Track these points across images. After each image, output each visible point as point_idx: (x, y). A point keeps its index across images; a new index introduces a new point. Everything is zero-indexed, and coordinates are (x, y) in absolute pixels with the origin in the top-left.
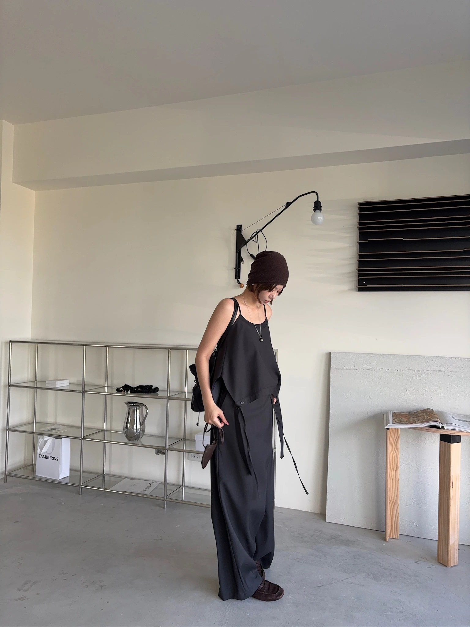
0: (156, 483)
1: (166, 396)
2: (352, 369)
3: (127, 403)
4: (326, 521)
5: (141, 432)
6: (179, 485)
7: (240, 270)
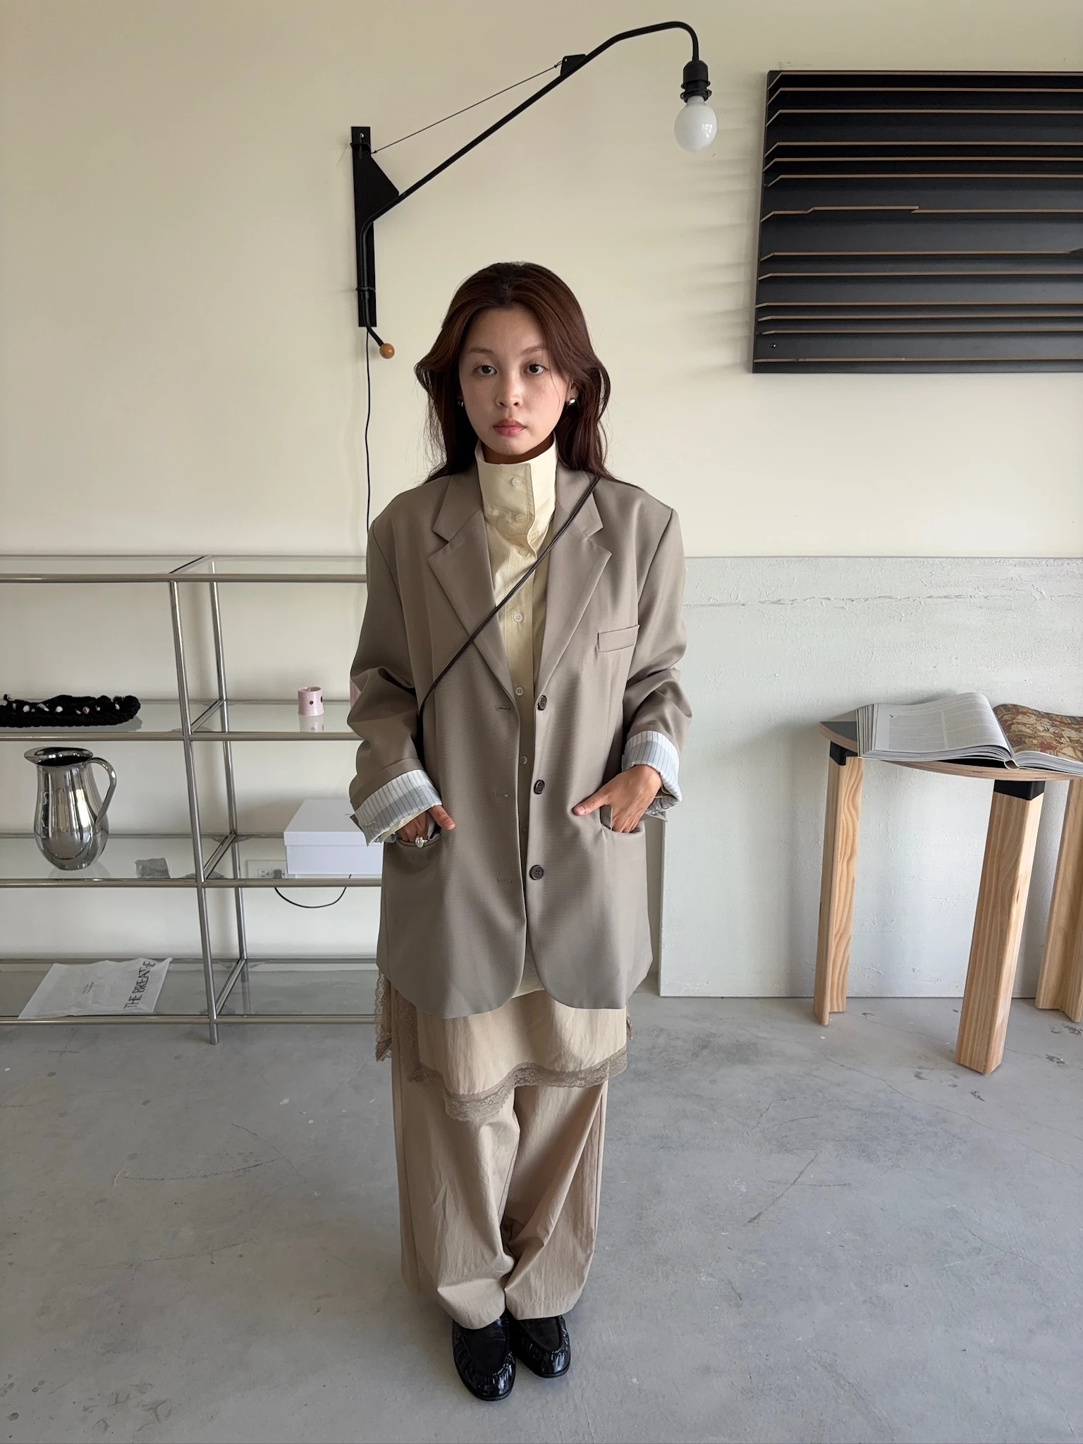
2: (731, 604)
3: (32, 756)
4: (662, 996)
6: (231, 960)
7: (375, 294)
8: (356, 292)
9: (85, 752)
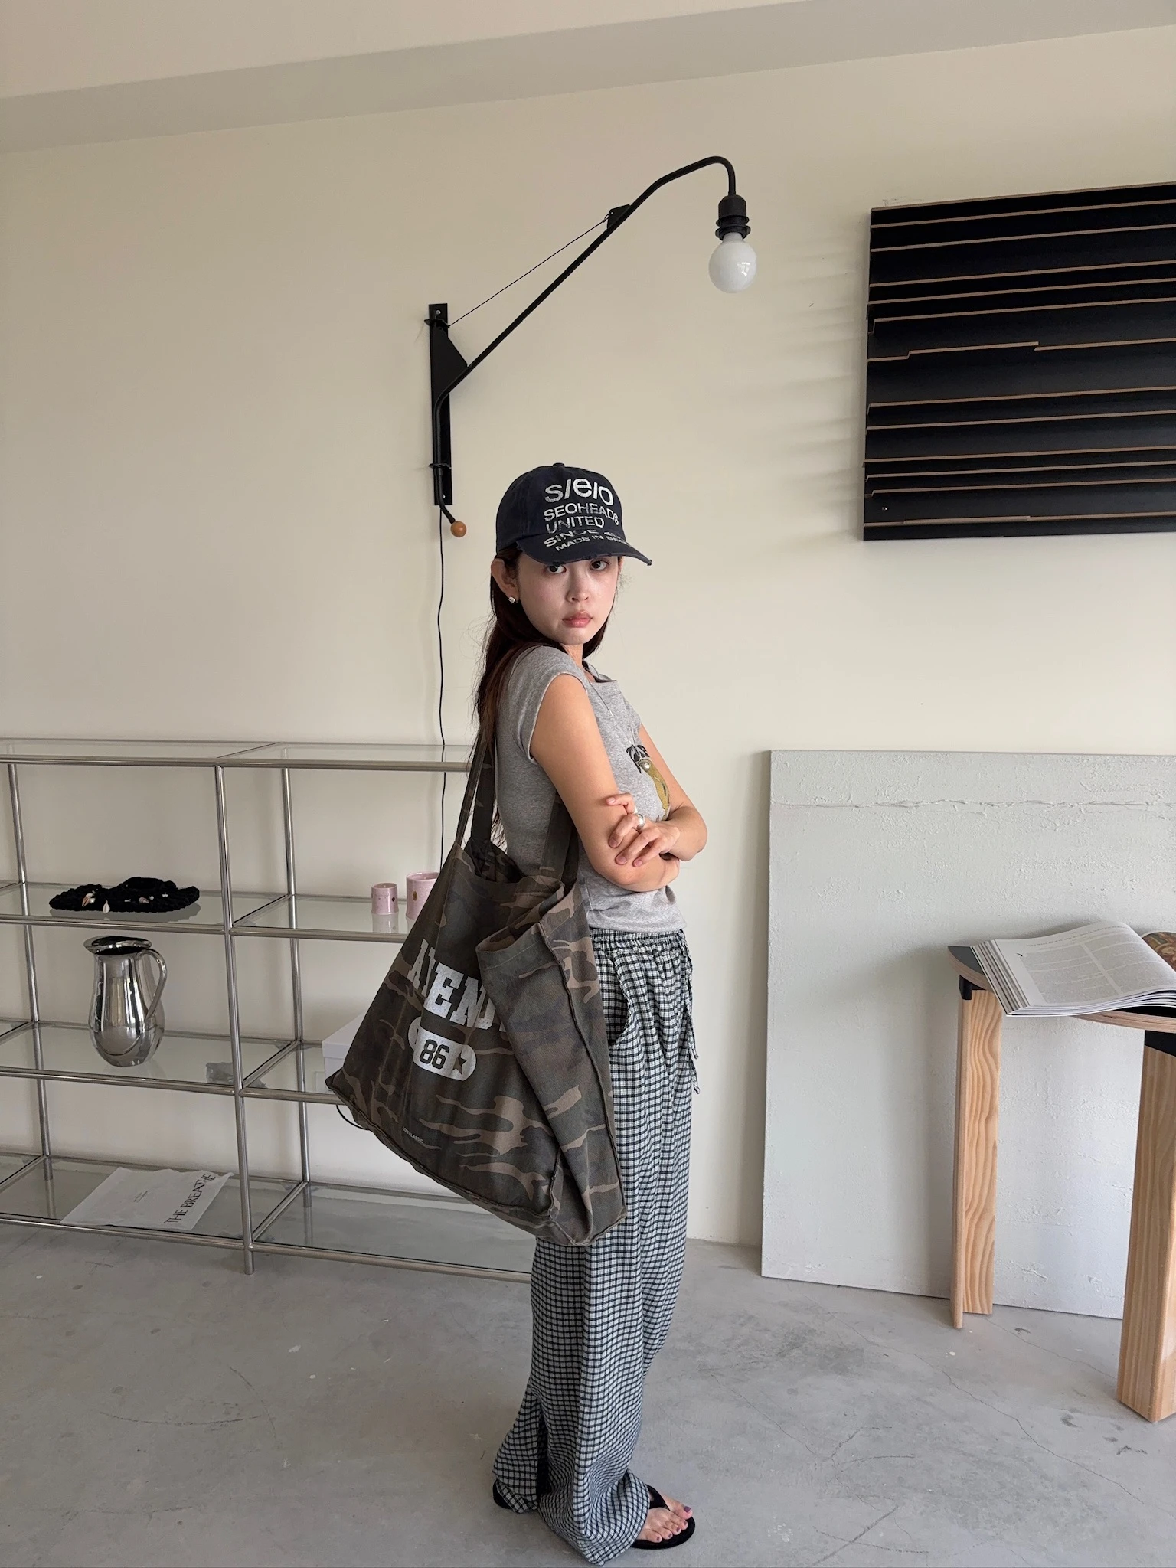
0: (218, 1179)
1: (222, 921)
2: (842, 806)
3: (90, 945)
4: (763, 1275)
5: (151, 1032)
6: (294, 1181)
7: (450, 471)
8: (432, 470)
9: (145, 943)
